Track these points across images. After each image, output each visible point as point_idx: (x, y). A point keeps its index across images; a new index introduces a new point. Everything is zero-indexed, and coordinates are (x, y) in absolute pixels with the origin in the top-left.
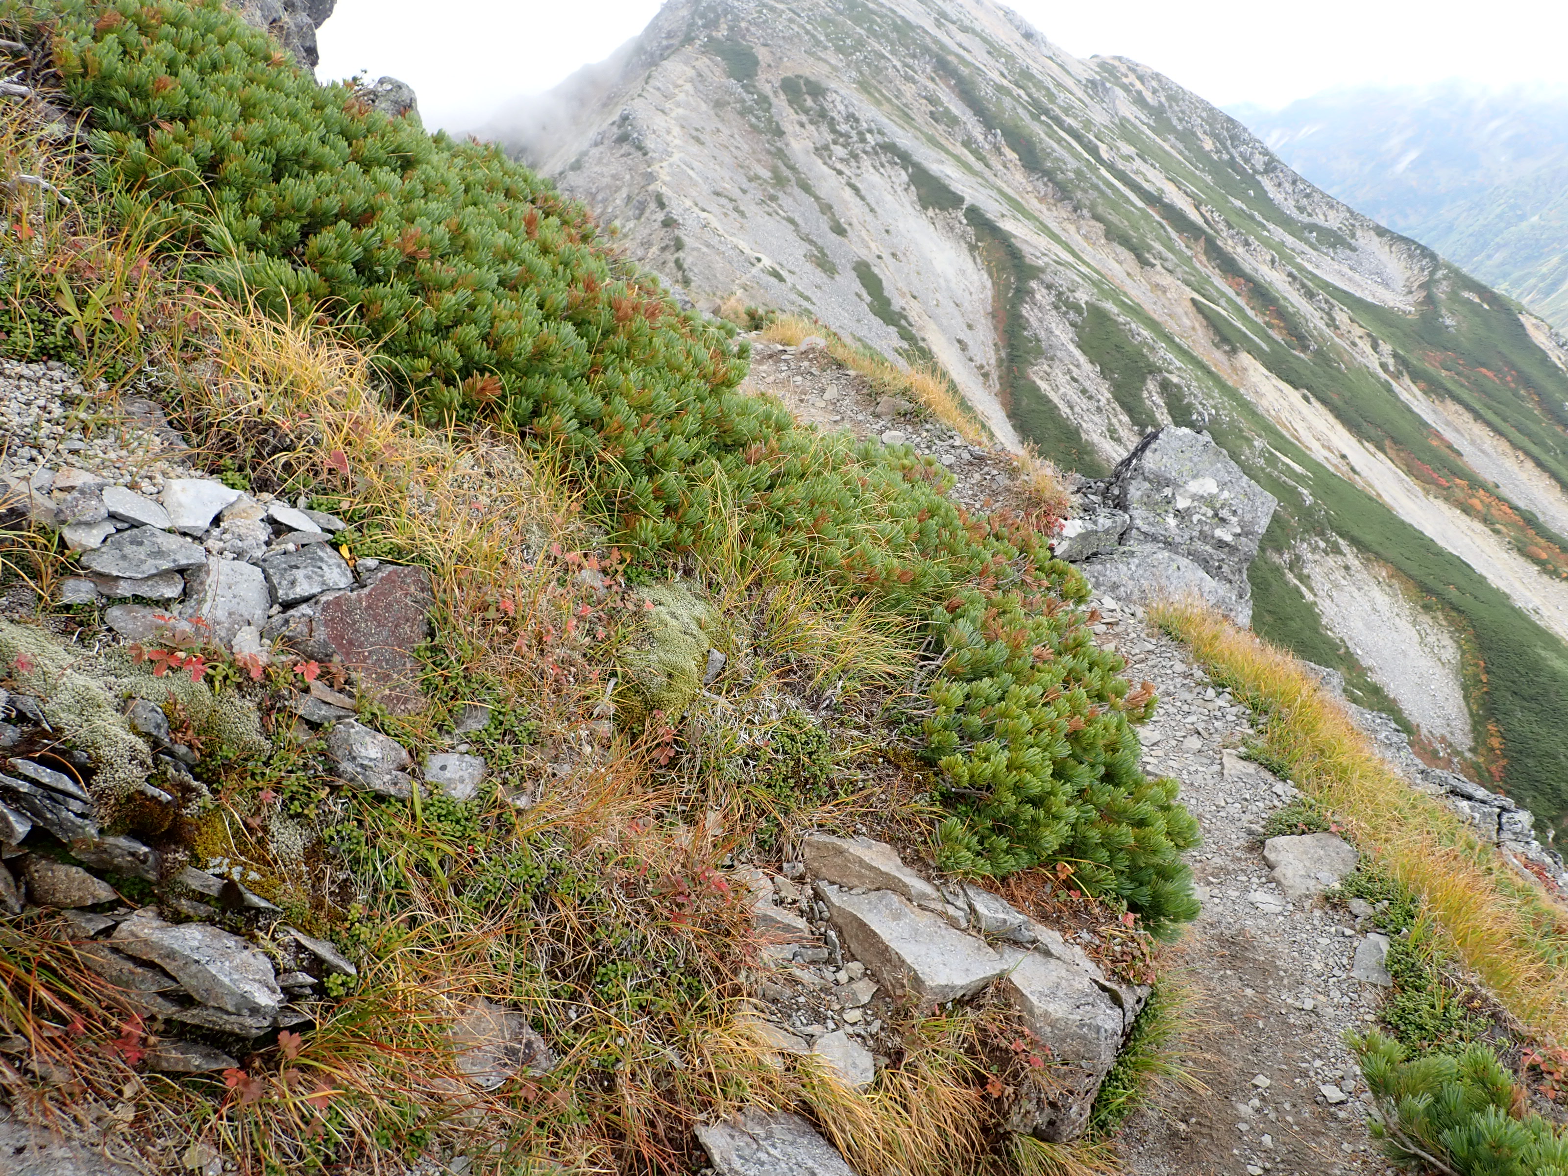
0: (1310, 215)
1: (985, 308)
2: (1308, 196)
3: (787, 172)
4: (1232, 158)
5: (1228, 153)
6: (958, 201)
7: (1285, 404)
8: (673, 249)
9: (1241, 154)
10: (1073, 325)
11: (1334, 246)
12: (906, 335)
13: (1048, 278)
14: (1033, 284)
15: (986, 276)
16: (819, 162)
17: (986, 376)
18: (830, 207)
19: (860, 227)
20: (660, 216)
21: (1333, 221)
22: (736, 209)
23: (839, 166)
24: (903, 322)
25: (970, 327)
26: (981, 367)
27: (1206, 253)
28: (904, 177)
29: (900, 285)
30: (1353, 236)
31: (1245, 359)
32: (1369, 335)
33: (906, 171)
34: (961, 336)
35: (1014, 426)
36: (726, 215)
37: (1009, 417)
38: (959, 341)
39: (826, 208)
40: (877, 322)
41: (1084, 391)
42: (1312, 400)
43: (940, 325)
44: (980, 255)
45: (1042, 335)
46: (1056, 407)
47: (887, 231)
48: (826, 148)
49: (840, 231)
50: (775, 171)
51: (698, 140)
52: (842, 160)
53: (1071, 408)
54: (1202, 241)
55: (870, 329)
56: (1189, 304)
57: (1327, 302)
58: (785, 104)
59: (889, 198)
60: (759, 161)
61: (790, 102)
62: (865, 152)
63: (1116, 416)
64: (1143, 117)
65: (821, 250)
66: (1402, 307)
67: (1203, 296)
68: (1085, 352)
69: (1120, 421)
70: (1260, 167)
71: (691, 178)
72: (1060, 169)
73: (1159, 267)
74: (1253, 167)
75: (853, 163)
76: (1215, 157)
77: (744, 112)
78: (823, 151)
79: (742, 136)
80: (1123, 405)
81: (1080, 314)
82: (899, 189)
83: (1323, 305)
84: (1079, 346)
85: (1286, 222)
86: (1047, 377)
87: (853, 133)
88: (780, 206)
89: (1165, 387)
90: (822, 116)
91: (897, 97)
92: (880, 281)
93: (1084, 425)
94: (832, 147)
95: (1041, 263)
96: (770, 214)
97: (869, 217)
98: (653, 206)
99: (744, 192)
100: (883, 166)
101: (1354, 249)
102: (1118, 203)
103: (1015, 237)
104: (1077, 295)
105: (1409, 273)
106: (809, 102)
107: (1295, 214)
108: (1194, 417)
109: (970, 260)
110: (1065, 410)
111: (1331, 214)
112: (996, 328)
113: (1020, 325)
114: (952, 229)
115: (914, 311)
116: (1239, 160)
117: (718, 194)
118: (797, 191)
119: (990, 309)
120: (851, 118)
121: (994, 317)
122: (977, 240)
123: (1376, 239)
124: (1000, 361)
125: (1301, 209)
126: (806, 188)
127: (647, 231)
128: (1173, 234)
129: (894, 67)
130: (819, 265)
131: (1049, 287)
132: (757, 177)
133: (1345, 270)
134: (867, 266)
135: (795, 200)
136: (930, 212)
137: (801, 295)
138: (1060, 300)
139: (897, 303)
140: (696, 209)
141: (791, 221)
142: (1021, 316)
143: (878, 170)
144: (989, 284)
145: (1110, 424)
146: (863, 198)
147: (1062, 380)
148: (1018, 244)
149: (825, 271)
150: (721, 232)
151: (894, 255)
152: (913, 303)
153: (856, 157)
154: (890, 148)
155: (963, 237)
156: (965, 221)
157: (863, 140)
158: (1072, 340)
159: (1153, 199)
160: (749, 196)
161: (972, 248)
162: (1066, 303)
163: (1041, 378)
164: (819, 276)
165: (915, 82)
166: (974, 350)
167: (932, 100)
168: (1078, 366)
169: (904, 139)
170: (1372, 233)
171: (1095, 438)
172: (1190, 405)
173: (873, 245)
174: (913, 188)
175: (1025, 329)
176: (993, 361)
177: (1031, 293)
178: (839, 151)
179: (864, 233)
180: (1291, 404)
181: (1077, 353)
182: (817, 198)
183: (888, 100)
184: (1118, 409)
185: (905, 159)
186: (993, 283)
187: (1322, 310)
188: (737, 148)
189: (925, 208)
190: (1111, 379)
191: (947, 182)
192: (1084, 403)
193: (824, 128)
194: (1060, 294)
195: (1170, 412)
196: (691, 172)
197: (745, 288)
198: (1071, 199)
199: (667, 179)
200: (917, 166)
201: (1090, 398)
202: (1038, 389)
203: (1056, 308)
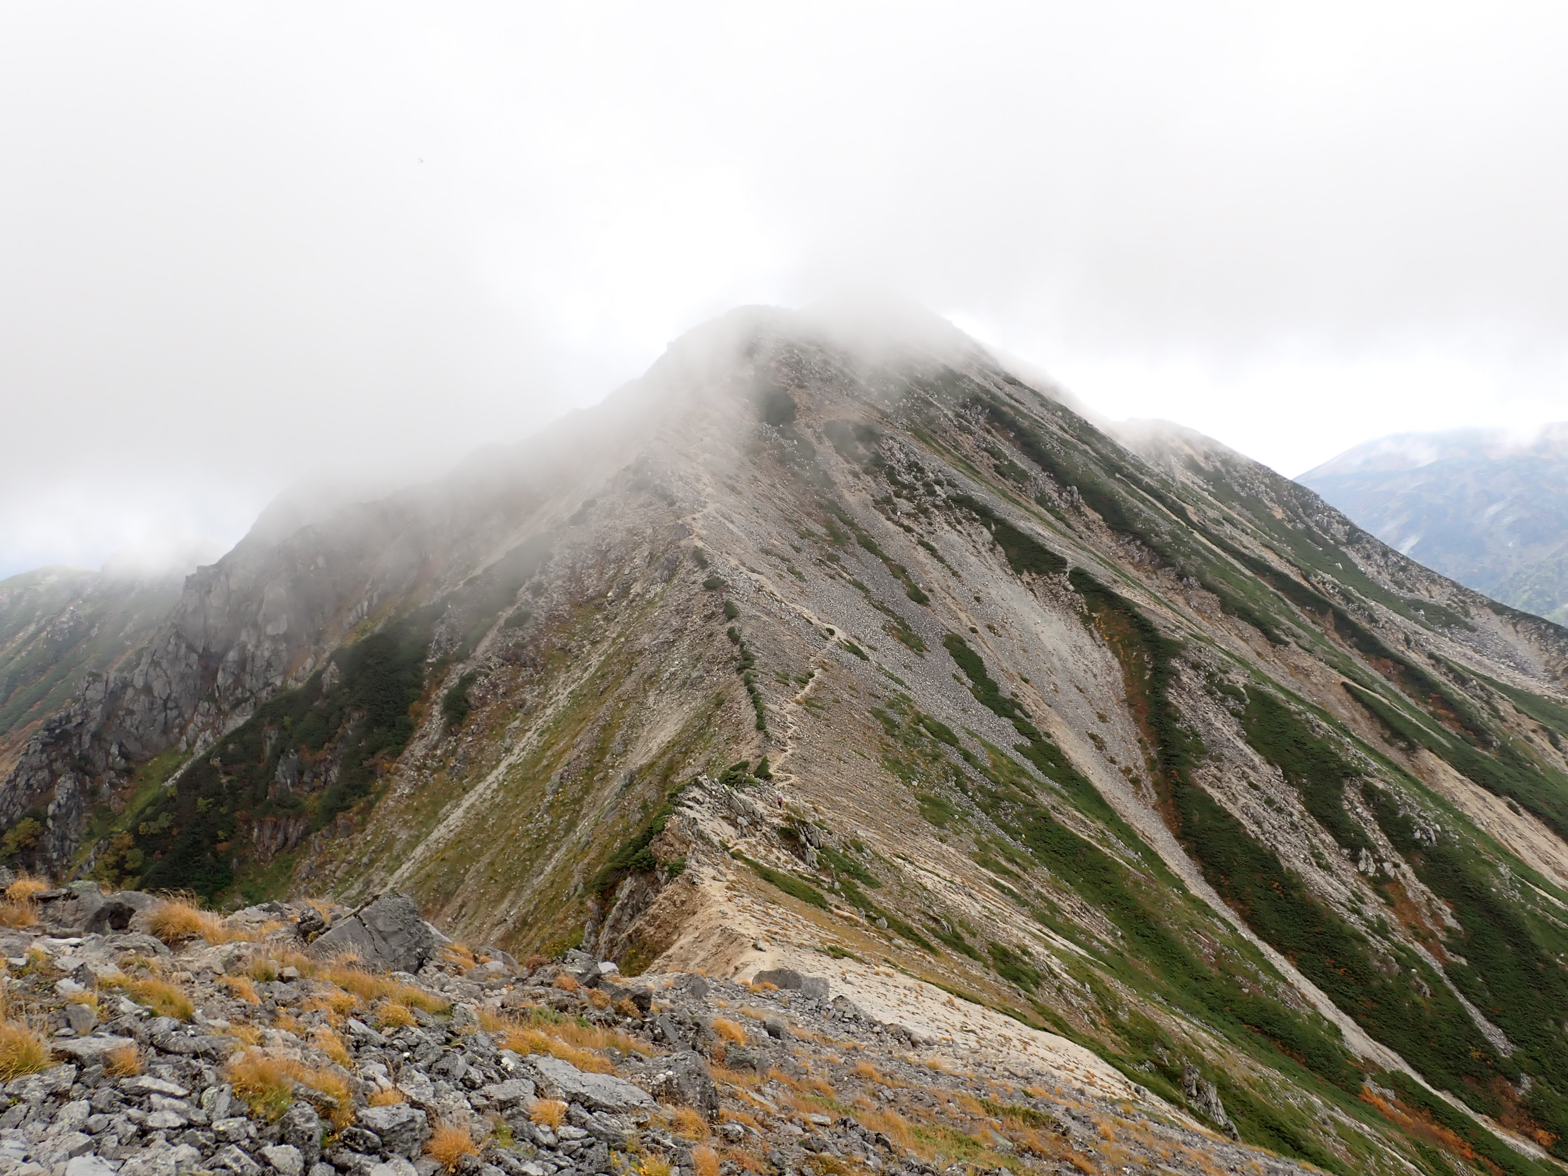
0: (1411, 591)
1: (1117, 695)
2: (1403, 569)
3: (845, 529)
4: (1308, 528)
5: (1302, 522)
6: (1058, 563)
7: (1494, 816)
8: (723, 617)
9: (1317, 523)
10: (1235, 714)
11: (1447, 625)
12: (1024, 729)
13: (1193, 656)
14: (1176, 663)
15: (1109, 654)
16: (882, 517)
17: (1136, 782)
18: (904, 571)
19: (943, 594)
20: (701, 577)
21: (1440, 597)
22: (792, 571)
23: (906, 522)
24: (1017, 712)
25: (1102, 718)
26: (1128, 771)
27: (1337, 629)
28: (987, 535)
29: (1004, 665)
30: (1467, 614)
31: (1429, 759)
32: (1544, 729)
33: (989, 529)
34: (1095, 731)
35: (1185, 850)
36: (781, 576)
37: (1177, 837)
38: (1093, 737)
39: (899, 571)
40: (987, 712)
41: (1270, 802)
42: (1521, 810)
43: (1064, 716)
44: (1098, 628)
45: (1200, 728)
46: (1240, 824)
47: (978, 599)
48: (888, 500)
49: (920, 598)
50: (828, 525)
51: (733, 489)
52: (909, 515)
53: (1259, 824)
54: (1330, 616)
55: (980, 721)
56: (1341, 690)
57: (1483, 689)
58: (831, 450)
59: (972, 559)
60: (809, 515)
61: (839, 450)
62: (936, 506)
63: (1316, 835)
64: (1201, 483)
65: (901, 621)
66: (1553, 695)
67: (1354, 680)
68: (1258, 750)
69: (1323, 842)
70: (1343, 539)
71: (732, 533)
72: (1153, 530)
73: (1293, 646)
74: (1333, 537)
75: (923, 519)
76: (1289, 527)
77: (784, 460)
78: (884, 504)
79: (784, 486)
80: (1321, 819)
81: (1242, 701)
82: (983, 550)
83: (1479, 692)
84: (1248, 742)
85: (1386, 598)
86: (1218, 783)
87: (919, 484)
88: (843, 568)
89: (1369, 794)
90: (879, 465)
91: (955, 448)
92: (980, 660)
93: (1281, 848)
94: (895, 500)
95: (1178, 636)
96: (832, 577)
97: (952, 582)
98: (689, 564)
99: (798, 550)
100: (960, 523)
101: (1473, 630)
102: (1226, 572)
103: (1139, 606)
104: (1232, 676)
105: (1546, 657)
106: (861, 450)
107: (1394, 589)
108: (1418, 835)
109: (1086, 636)
110: (1251, 828)
111: (1436, 590)
112: (1136, 720)
113: (1169, 716)
114: (1056, 597)
115: (1029, 698)
116: (1315, 529)
117: (768, 553)
118: (860, 550)
119: (1123, 695)
120: (914, 467)
121: (1131, 705)
122: (1090, 610)
123: (1493, 616)
124: (1151, 763)
125: (1400, 584)
126: (869, 546)
127: (684, 596)
128: (1294, 608)
129: (946, 416)
130: (902, 640)
131: (1196, 667)
132: (809, 534)
133: (1470, 653)
134: (961, 642)
135: (859, 561)
136: (1026, 577)
137: (891, 677)
138: (1212, 683)
139: (1007, 688)
140: (743, 569)
141: (860, 586)
142: (1168, 704)
143: (954, 528)
144: (1116, 663)
145: (1312, 846)
146: (941, 560)
147: (1238, 786)
148: (1146, 615)
149: (911, 648)
150: (779, 597)
151: (990, 628)
152: (1025, 687)
153: (925, 512)
154: (965, 502)
155: (1071, 605)
156: (1071, 587)
157: (933, 493)
158: (1238, 734)
159: (1259, 567)
160: (804, 555)
161: (1086, 620)
162: (1220, 686)
163: (1211, 784)
164: (906, 654)
165: (971, 433)
166: (1114, 747)
167: (994, 453)
168: (1254, 768)
169: (980, 494)
170: (1488, 610)
171: (1299, 866)
172: (1407, 819)
173: (962, 616)
174: (1000, 548)
175: (1176, 720)
176: (1141, 763)
177: (1175, 673)
178: (904, 505)
179: (949, 600)
180: (1499, 816)
181: (1248, 751)
182: (886, 560)
183: (949, 452)
184: (1317, 825)
185: (985, 515)
186: (1121, 663)
187: (1480, 698)
188: (780, 499)
189: (1020, 572)
190: (1300, 785)
191: (1041, 541)
192: (1272, 818)
193: (883, 478)
194: (1210, 676)
195: (1383, 829)
196: (731, 526)
197: (823, 666)
198: (1172, 565)
199: (704, 532)
200: (999, 522)
201: (1280, 810)
202: (1211, 799)
203: (1210, 693)
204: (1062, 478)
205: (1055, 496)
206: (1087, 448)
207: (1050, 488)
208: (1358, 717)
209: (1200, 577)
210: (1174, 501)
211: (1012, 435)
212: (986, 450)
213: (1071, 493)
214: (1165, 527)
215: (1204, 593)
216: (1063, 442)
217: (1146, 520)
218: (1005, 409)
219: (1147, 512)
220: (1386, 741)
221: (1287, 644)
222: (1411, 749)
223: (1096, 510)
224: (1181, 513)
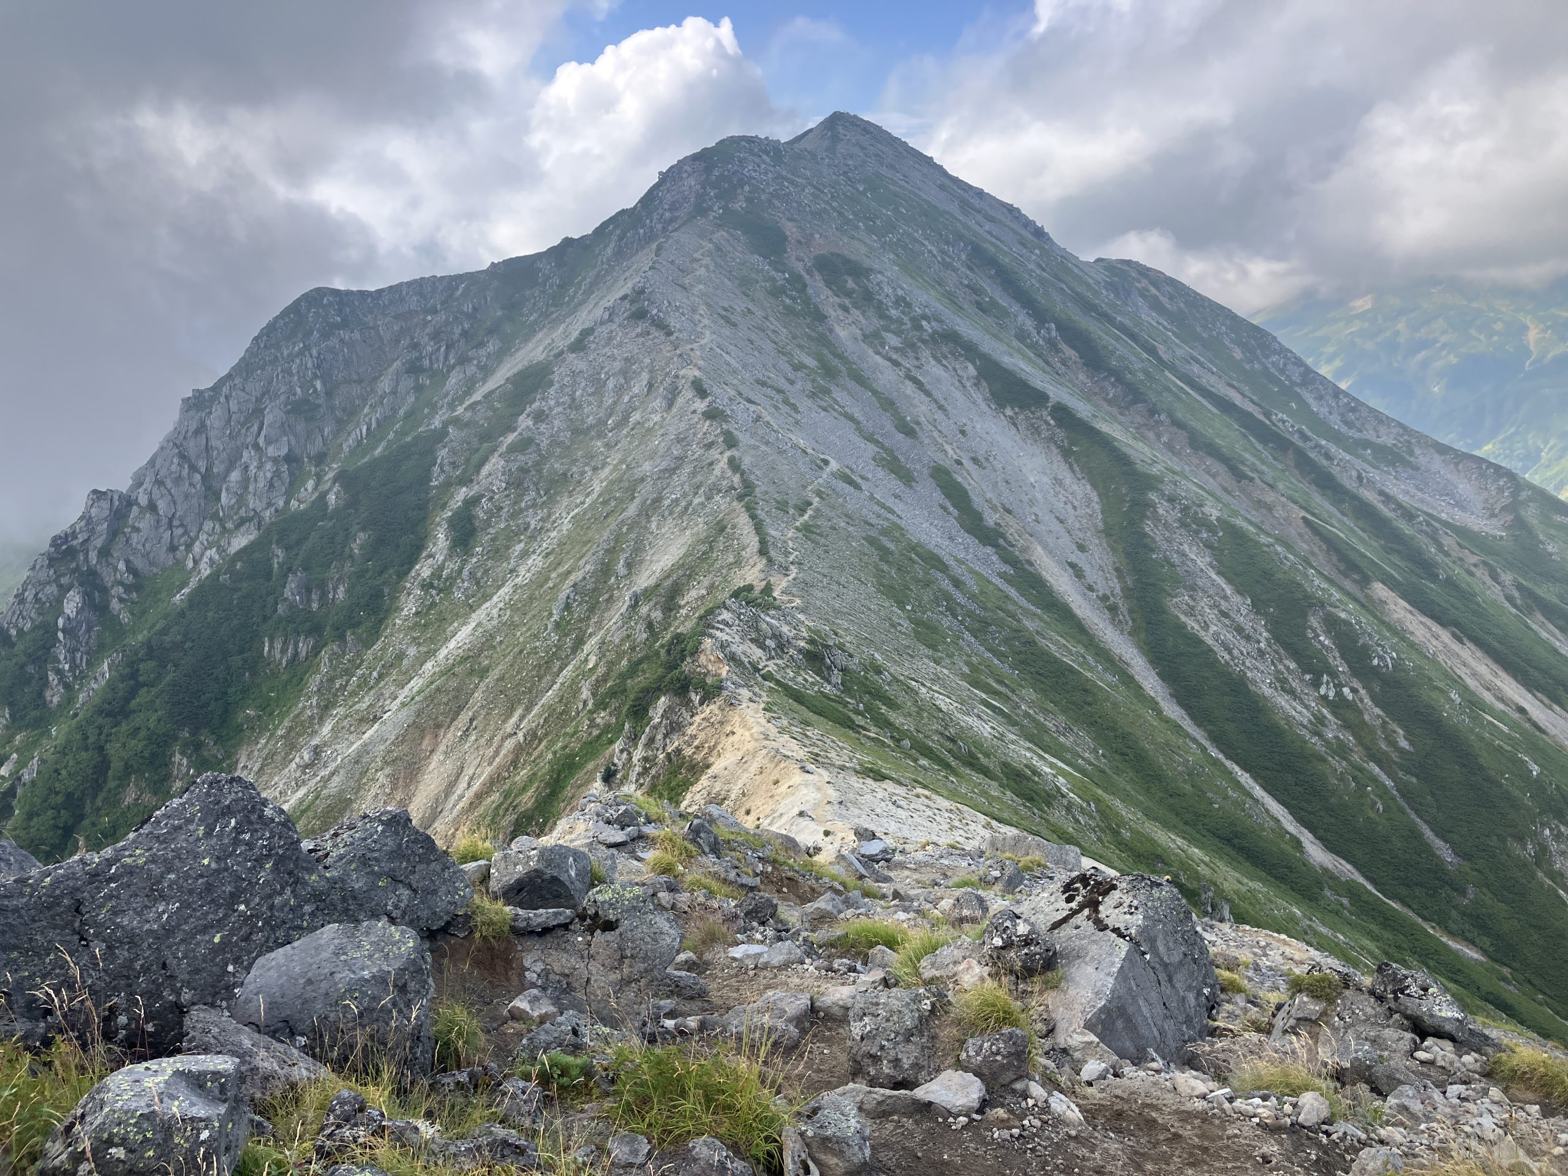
0: (1360, 431)
1: (1095, 526)
2: (1353, 410)
3: (836, 362)
4: (1266, 369)
5: (1260, 362)
6: (1041, 398)
7: (1439, 645)
8: (723, 446)
9: (1273, 363)
10: (1208, 546)
11: (1392, 464)
12: (1008, 558)
13: (1168, 489)
14: (1153, 496)
15: (1089, 487)
16: (870, 352)
17: (1113, 609)
18: (892, 403)
19: (930, 427)
20: (701, 406)
21: (1387, 438)
22: (786, 402)
23: (894, 356)
24: (1001, 541)
25: (1082, 548)
26: (1104, 598)
27: (1298, 466)
28: (972, 370)
29: (989, 495)
30: (1411, 453)
31: (1380, 590)
32: (1485, 563)
33: (974, 364)
34: (1073, 558)
35: (1157, 674)
36: (777, 408)
37: (1151, 662)
38: (1072, 565)
39: (888, 404)
40: (970, 540)
41: (1239, 630)
42: (1465, 640)
43: (1045, 547)
44: (1077, 461)
45: (1175, 558)
46: (1211, 650)
47: (963, 432)
48: (876, 335)
49: (909, 431)
50: (821, 360)
51: (728, 321)
52: (896, 349)
53: (1230, 653)
54: (1291, 454)
55: (966, 549)
56: (1300, 522)
57: (1428, 524)
58: (821, 285)
59: (958, 394)
60: (800, 347)
61: (828, 284)
62: (924, 341)
63: (1281, 661)
64: (1166, 324)
65: (889, 451)
66: (1491, 532)
67: (1313, 514)
68: (1229, 581)
69: (1287, 668)
70: (1296, 378)
71: (728, 364)
72: (1127, 368)
73: (1257, 481)
74: (1288, 377)
75: (911, 354)
76: (1248, 367)
77: (776, 292)
78: (873, 338)
79: (778, 320)
80: (1287, 646)
81: (1215, 533)
82: (968, 384)
83: (1425, 528)
84: (1219, 573)
85: (1337, 438)
86: (1191, 612)
87: (906, 319)
88: (835, 400)
89: (1332, 624)
90: (867, 299)
91: (939, 284)
92: (966, 492)
93: (1249, 674)
94: (884, 334)
95: (1154, 471)
96: (825, 410)
97: (939, 415)
98: (688, 394)
99: (792, 382)
100: (946, 358)
101: (1416, 468)
102: (1195, 409)
103: (1116, 439)
104: (1207, 510)
105: (1485, 494)
106: (850, 284)
107: (1344, 429)
108: (1375, 662)
109: (1064, 467)
110: (1223, 656)
111: (1382, 430)
112: (1114, 550)
113: (1145, 546)
114: (1037, 431)
115: (1012, 528)
116: (1273, 370)
117: (763, 384)
118: (852, 385)
119: (1101, 526)
120: (901, 302)
121: (1108, 536)
122: (1072, 444)
123: (1436, 456)
124: (1127, 593)
125: (1349, 424)
126: (860, 379)
127: (683, 426)
128: (1258, 445)
129: (930, 252)
130: (892, 471)
131: (1171, 500)
132: (798, 367)
133: (1413, 490)
134: (947, 473)
135: (849, 393)
136: (1009, 412)
137: (883, 506)
138: (1186, 515)
139: (991, 519)
140: (739, 399)
141: (851, 418)
142: (1145, 535)
143: (939, 362)
144: (1094, 496)
145: (1278, 671)
146: (928, 394)
147: (1211, 615)
148: (1124, 449)
149: (901, 478)
150: (776, 427)
151: (975, 460)
152: (1009, 518)
153: (913, 346)
154: (951, 337)
155: (1051, 439)
156: (1052, 422)
157: (919, 328)
158: (1210, 564)
159: (1226, 406)
160: (799, 385)
161: (1066, 454)
162: (1195, 520)
163: (1186, 614)
164: (896, 485)
165: (955, 270)
166: (1092, 575)
167: (974, 289)
168: (1225, 598)
169: (965, 329)
170: (1432, 450)
171: (1268, 691)
172: (1366, 648)
173: (947, 447)
174: (985, 384)
175: (1153, 550)
176: (1118, 590)
177: (1152, 505)
178: (893, 340)
179: (935, 434)
180: (1445, 646)
181: (1220, 581)
182: (875, 393)
183: (933, 287)
184: (1282, 651)
185: (970, 351)
186: (1099, 496)
187: (1426, 533)
188: (774, 331)
189: (1001, 406)
190: (1265, 615)
191: (1023, 376)
192: (1242, 645)
193: (871, 313)
194: (1185, 509)
195: (1342, 657)
196: (727, 358)
197: (819, 494)
199: (701, 363)
200: (984, 357)
201: (1248, 638)
202: (1183, 626)
203: (1183, 525)
204: (1040, 316)
205: (1034, 332)
206: (1064, 286)
207: (1029, 324)
208: (1316, 549)
209: (1170, 415)
210: (1147, 342)
211: (993, 272)
212: (967, 286)
213: (1049, 330)
214: (1138, 366)
215: (1174, 429)
216: (1042, 281)
217: (1121, 358)
218: (986, 246)
219: (1121, 350)
220: (1340, 572)
221: (1251, 480)
222: (1365, 581)
223: (1073, 347)
224: (1152, 351)
